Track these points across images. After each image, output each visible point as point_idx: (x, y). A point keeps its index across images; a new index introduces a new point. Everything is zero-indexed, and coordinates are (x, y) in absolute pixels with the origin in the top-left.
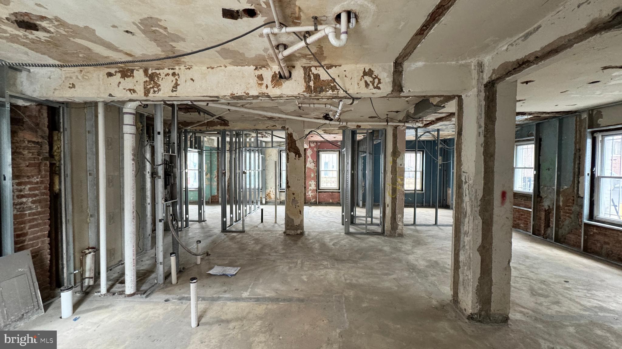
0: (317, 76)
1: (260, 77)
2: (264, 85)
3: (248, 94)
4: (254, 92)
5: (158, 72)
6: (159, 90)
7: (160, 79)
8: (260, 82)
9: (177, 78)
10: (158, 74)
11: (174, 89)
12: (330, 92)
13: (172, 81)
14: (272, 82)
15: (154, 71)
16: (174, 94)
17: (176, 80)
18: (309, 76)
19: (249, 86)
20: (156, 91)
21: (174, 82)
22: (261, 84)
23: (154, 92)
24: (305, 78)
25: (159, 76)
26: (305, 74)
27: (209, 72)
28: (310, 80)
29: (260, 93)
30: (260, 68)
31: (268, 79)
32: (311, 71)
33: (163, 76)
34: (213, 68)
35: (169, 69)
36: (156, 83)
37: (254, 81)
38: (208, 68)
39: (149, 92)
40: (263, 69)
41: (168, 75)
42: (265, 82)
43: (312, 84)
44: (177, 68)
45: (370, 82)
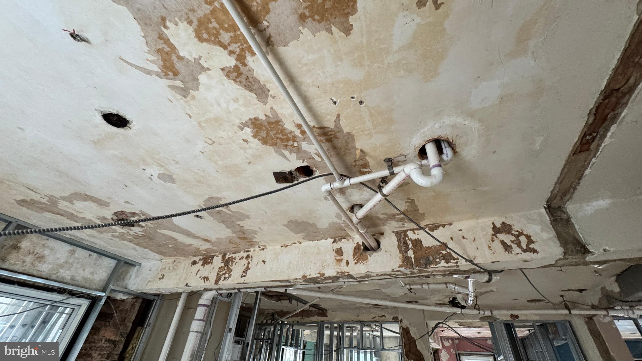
0: (417, 243)
1: (339, 252)
2: (344, 261)
3: (323, 275)
4: (330, 272)
5: (234, 256)
6: (230, 276)
7: (234, 263)
8: (339, 258)
9: (250, 261)
10: (233, 259)
11: (244, 274)
12: (443, 263)
13: (245, 265)
14: (354, 256)
15: (231, 256)
16: (242, 280)
17: (249, 263)
18: (405, 243)
19: (325, 264)
20: (226, 278)
21: (246, 266)
22: (341, 260)
23: (225, 278)
24: (399, 247)
25: (234, 260)
26: (399, 241)
27: (282, 251)
28: (407, 249)
29: (338, 273)
30: (340, 240)
31: (348, 254)
32: (407, 236)
33: (237, 259)
34: (287, 246)
35: (245, 252)
36: (229, 268)
37: (331, 257)
38: (282, 247)
39: (220, 280)
40: (343, 240)
41: (242, 258)
42: (345, 257)
43: (411, 253)
44: (252, 249)
45: (512, 242)
